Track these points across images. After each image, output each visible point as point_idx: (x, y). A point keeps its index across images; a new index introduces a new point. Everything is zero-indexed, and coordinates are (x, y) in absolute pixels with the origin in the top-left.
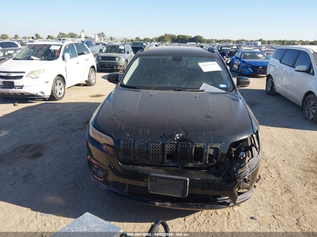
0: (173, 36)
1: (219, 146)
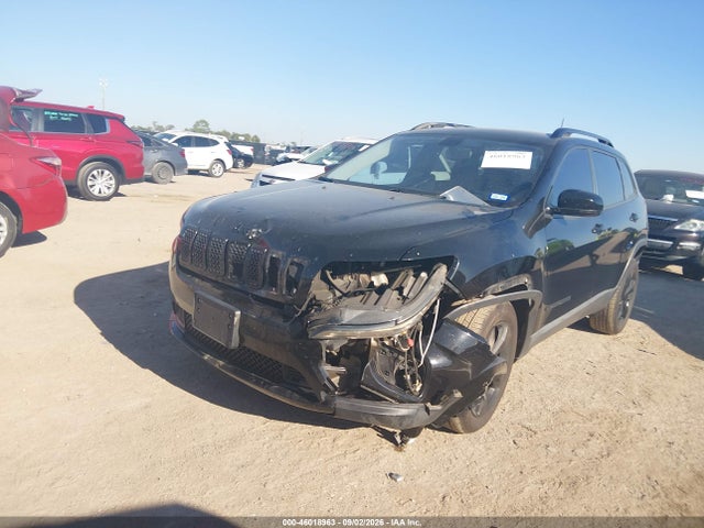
1: (306, 263)
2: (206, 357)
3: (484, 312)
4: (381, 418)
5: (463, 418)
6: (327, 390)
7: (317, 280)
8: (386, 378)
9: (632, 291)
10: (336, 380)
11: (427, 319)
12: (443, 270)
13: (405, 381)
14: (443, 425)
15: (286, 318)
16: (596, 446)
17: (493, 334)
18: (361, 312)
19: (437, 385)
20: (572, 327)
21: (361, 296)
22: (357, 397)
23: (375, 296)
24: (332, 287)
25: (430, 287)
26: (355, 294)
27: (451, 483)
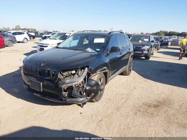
0: (166, 32)
1: (56, 71)
2: (35, 94)
3: (97, 76)
4: (77, 102)
5: (95, 99)
6: (65, 98)
7: (59, 74)
8: (77, 93)
9: (131, 65)
10: (66, 95)
11: (85, 79)
12: (87, 69)
13: (82, 93)
14: (91, 101)
15: (53, 83)
16: (123, 100)
17: (99, 80)
18: (70, 80)
19: (88, 93)
20: (119, 75)
21: (70, 77)
22: (71, 98)
23: (72, 76)
24: (63, 75)
25: (84, 73)
26: (68, 76)
27: (93, 113)
